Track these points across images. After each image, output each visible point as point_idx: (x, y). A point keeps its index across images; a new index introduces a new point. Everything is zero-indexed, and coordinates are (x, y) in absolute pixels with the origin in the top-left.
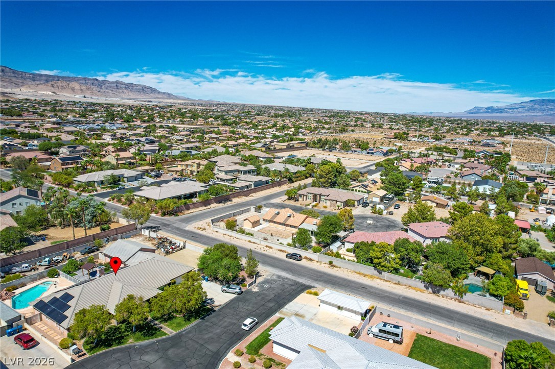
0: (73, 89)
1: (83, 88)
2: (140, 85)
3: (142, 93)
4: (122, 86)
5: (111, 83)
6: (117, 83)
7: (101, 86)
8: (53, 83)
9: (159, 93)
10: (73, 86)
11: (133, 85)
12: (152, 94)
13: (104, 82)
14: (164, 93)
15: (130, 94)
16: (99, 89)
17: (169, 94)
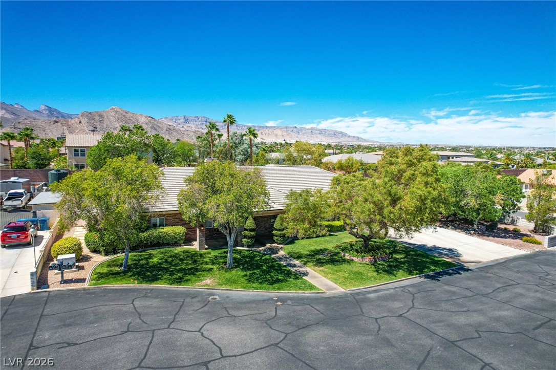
0: (276, 135)
1: (284, 134)
2: (332, 131)
3: (333, 138)
4: (316, 132)
5: (307, 130)
6: (312, 129)
7: (299, 132)
8: (262, 131)
9: (349, 136)
10: (277, 133)
11: (326, 131)
12: (342, 138)
13: (301, 129)
14: (354, 137)
15: (322, 138)
16: (297, 135)
17: (358, 138)
